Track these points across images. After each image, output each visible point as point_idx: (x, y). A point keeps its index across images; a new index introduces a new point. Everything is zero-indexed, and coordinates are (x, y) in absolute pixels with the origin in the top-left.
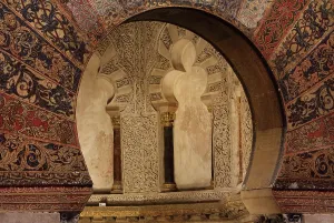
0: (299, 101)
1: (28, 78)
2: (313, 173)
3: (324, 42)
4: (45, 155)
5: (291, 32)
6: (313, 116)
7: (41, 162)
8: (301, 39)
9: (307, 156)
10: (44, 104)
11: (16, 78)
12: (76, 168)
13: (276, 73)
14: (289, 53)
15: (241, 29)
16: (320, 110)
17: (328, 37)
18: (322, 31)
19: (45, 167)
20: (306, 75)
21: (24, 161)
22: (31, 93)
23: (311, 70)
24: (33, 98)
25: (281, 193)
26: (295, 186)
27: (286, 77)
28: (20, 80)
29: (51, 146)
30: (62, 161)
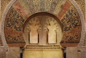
0: (66, 27)
1: (14, 26)
2: (69, 40)
3: (72, 16)
4: (17, 38)
5: (65, 15)
6: (69, 30)
7: (16, 39)
8: (67, 16)
9: (67, 37)
10: (17, 30)
11: (12, 26)
12: (22, 40)
13: (61, 22)
14: (64, 18)
15: (54, 15)
16: (71, 29)
17: (72, 15)
18: (71, 14)
19: (17, 40)
20: (68, 22)
21: (13, 39)
22: (15, 28)
23: (69, 21)
24: (15, 29)
25: (62, 44)
26: (65, 42)
27: (63, 23)
28: (13, 26)
29: (18, 37)
30: (20, 39)
